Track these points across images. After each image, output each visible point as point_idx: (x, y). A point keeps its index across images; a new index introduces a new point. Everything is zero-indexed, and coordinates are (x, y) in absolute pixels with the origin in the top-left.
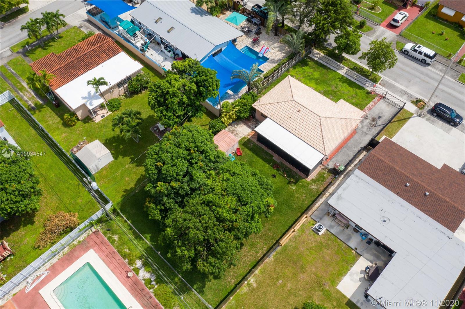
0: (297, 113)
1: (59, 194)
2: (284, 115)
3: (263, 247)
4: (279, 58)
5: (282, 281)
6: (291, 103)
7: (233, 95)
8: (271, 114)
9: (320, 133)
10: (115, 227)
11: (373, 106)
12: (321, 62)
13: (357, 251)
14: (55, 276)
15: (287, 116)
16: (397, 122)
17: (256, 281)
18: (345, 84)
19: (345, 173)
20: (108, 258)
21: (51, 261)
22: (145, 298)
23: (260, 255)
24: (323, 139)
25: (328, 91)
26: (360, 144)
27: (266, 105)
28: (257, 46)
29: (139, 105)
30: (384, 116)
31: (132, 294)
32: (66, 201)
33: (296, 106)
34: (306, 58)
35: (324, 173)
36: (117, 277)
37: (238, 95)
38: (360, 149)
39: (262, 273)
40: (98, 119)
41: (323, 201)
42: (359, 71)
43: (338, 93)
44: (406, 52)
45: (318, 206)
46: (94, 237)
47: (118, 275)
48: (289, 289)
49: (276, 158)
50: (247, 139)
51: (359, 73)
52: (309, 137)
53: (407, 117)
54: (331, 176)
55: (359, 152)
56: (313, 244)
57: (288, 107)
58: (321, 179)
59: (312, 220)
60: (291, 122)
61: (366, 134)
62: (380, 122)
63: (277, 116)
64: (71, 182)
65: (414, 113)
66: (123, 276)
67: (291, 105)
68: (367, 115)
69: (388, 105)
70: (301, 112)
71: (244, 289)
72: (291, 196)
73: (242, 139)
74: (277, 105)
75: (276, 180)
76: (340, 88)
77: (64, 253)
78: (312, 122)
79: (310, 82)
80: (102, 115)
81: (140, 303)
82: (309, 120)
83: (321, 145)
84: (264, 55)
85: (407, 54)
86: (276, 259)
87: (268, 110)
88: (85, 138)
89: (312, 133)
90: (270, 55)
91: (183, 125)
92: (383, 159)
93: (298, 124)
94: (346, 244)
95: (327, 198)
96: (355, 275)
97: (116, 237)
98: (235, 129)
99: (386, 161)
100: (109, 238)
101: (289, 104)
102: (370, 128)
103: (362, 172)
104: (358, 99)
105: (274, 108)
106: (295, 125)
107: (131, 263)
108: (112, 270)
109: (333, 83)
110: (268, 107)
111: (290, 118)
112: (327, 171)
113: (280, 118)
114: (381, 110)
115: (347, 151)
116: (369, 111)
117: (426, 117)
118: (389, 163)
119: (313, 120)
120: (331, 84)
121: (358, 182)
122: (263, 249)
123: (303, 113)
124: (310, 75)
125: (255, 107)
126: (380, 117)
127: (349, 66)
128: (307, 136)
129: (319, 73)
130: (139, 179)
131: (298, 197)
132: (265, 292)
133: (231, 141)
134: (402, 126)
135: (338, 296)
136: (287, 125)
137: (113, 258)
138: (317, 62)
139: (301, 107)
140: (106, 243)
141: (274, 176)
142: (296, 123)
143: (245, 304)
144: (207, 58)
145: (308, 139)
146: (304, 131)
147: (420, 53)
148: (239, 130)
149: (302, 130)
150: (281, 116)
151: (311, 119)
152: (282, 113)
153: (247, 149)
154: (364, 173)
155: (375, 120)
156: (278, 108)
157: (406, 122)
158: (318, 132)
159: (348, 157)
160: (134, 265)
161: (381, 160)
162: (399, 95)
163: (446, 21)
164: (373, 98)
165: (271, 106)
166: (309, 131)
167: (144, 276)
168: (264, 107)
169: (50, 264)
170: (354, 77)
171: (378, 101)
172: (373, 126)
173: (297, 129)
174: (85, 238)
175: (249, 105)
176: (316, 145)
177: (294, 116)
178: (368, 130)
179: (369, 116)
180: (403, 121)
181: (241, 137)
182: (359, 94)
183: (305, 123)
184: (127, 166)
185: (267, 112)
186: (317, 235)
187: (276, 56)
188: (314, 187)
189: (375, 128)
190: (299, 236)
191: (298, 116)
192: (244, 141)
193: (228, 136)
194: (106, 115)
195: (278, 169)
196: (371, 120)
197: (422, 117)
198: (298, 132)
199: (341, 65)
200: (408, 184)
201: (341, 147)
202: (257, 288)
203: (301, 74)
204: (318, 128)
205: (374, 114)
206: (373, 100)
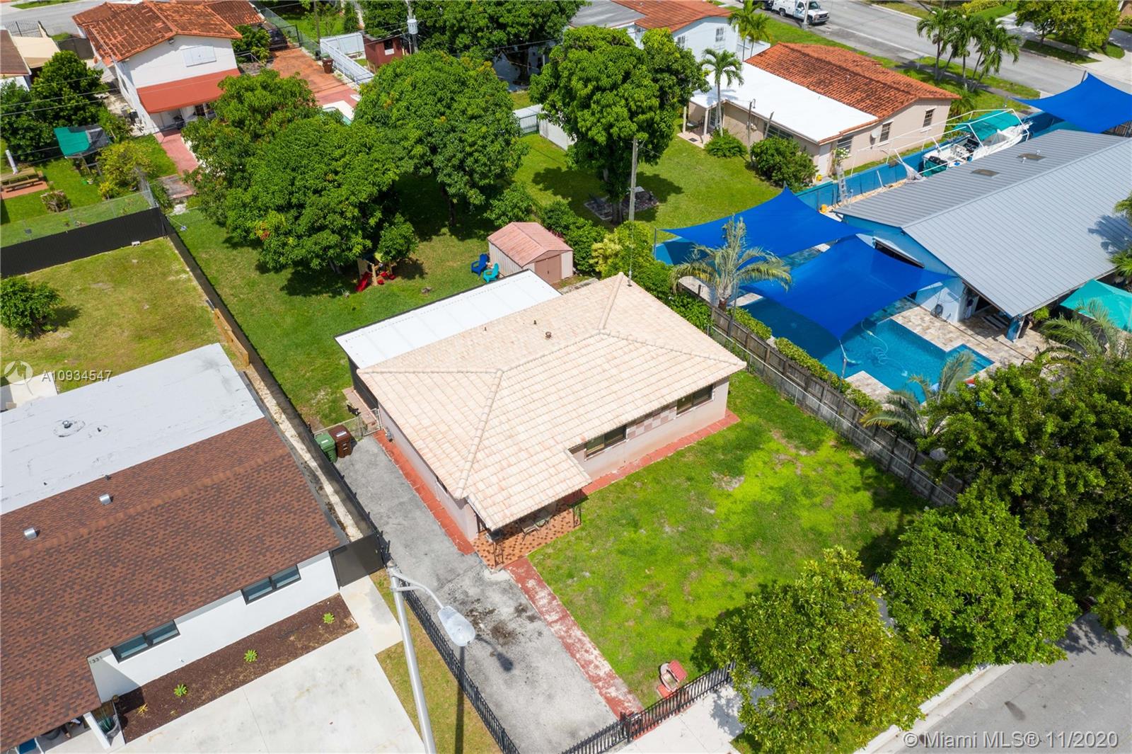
0: (544, 334)
2: (555, 314)
5: (145, 308)
9: (446, 370)
11: (585, 665)
15: (544, 318)
16: (453, 718)
17: (178, 281)
19: (319, 473)
24: (421, 373)
30: (509, 683)
39: (187, 289)
45: (260, 392)
57: (579, 322)
63: (558, 305)
67: (581, 326)
68: (537, 625)
69: (573, 734)
71: (178, 265)
80: (698, 139)
82: (503, 351)
93: (505, 334)
101: (586, 324)
102: (463, 603)
104: (639, 620)
105: (588, 303)
111: (535, 324)
113: (548, 310)
116: (561, 638)
119: (500, 358)
126: (507, 665)
136: (512, 320)
142: (508, 332)
150: (553, 311)
151: (505, 356)
152: (562, 311)
155: (501, 640)
156: (585, 307)
158: (452, 366)
166: (465, 350)
171: (612, 702)
172: (469, 619)
177: (535, 330)
178: (460, 596)
179: (530, 626)
183: (496, 345)
191: (530, 335)
194: (698, 143)
196: (503, 622)
204: (462, 366)
205: (537, 650)
206: (619, 681)
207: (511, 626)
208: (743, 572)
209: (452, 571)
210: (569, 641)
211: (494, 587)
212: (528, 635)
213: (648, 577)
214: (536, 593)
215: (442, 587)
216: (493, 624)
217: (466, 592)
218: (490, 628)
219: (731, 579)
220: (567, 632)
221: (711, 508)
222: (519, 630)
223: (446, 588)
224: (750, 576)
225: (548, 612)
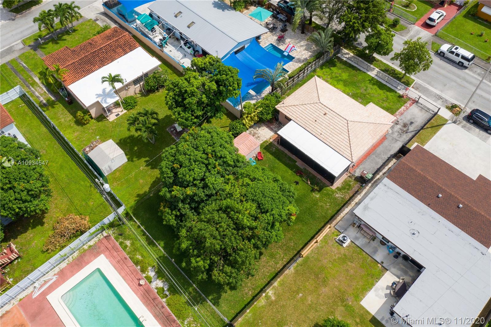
0: (323, 116)
1: (70, 196)
2: (309, 117)
3: (283, 258)
4: (305, 58)
5: (302, 294)
6: (317, 105)
7: (256, 96)
8: (295, 117)
9: (348, 138)
10: (127, 232)
11: (404, 111)
12: (350, 62)
13: (384, 265)
14: (64, 281)
15: (312, 120)
16: (430, 129)
17: (275, 293)
18: (375, 87)
19: (373, 182)
20: (119, 265)
21: (59, 265)
22: (157, 307)
23: (280, 266)
24: (350, 144)
25: (357, 94)
26: (390, 151)
27: (290, 107)
28: (282, 44)
29: (156, 104)
30: (417, 122)
31: (144, 303)
32: (77, 203)
33: (322, 109)
34: (335, 58)
35: (350, 181)
36: (129, 285)
37: (260, 95)
38: (389, 156)
39: (281, 285)
40: (112, 118)
41: (348, 211)
42: (390, 73)
43: (368, 96)
44: (442, 54)
45: (343, 216)
46: (105, 241)
47: (130, 282)
48: (310, 303)
49: (299, 163)
50: (269, 142)
51: (391, 75)
52: (335, 142)
53: (441, 124)
54: (357, 184)
55: (389, 160)
56: (337, 256)
57: (314, 109)
58: (347, 187)
59: (336, 231)
60: (316, 125)
61: (397, 140)
62: (411, 128)
63: (302, 119)
64: (82, 183)
65: (448, 119)
66: (135, 284)
67: (317, 108)
68: (398, 120)
69: (421, 110)
70: (327, 115)
71: (261, 302)
72: (315, 205)
73: (263, 142)
74: (302, 107)
75: (299, 187)
76: (369, 91)
77: (74, 258)
78: (339, 126)
79: (338, 83)
80: (116, 113)
81: (151, 312)
82: (336, 124)
83: (348, 151)
84: (290, 54)
85: (443, 56)
86: (297, 271)
87: (293, 112)
88: (98, 137)
89: (338, 138)
90: (296, 54)
91: (201, 127)
92: (414, 167)
93: (323, 128)
94: (372, 257)
95: (353, 207)
96: (381, 290)
97: (128, 243)
98: (257, 132)
99: (417, 169)
100: (121, 244)
101: (315, 107)
102: (401, 135)
103: (392, 181)
104: (389, 103)
105: (299, 111)
106: (321, 129)
107: (143, 270)
108: (123, 278)
109: (363, 85)
110: (292, 109)
111: (316, 121)
112: (353, 179)
113: (305, 121)
114: (413, 115)
115: (376, 158)
116: (400, 115)
117: (462, 124)
118: (420, 172)
119: (340, 124)
120: (360, 86)
121: (386, 192)
122: (282, 260)
123: (329, 116)
124: (338, 76)
125: (278, 109)
126: (412, 123)
127: (380, 67)
128: (333, 141)
129: (347, 74)
130: (154, 182)
131: (321, 206)
132: (283, 306)
133: (252, 145)
134: (435, 133)
135: (362, 312)
136: (312, 129)
137: (125, 265)
138: (345, 63)
139: (328, 109)
140: (117, 248)
141: (297, 183)
142: (322, 127)
143: (263, 318)
144: (229, 55)
145: (334, 144)
146: (331, 136)
147: (458, 55)
148: (261, 132)
149: (329, 134)
150: (306, 119)
151: (338, 123)
152: (307, 116)
153: (269, 154)
154: (393, 182)
155: (407, 125)
156: (303, 110)
157: (440, 128)
158: (345, 137)
159: (377, 164)
160: (146, 273)
161: (412, 169)
162: (434, 99)
163: (486, 21)
164: (406, 102)
165: (295, 108)
166: (335, 136)
167: (157, 285)
168: (288, 109)
169: (58, 269)
170: (385, 79)
171: (411, 105)
172: (404, 132)
173: (323, 134)
174: (96, 242)
175: (272, 107)
176: (343, 151)
177: (321, 120)
178: (399, 136)
179: (400, 121)
180: (437, 127)
181: (262, 140)
182: (390, 97)
183: (332, 127)
184: (141, 168)
185: (291, 114)
186: (341, 247)
187: (302, 55)
188: (339, 195)
189: (407, 134)
190: (322, 247)
191: (325, 119)
192: (266, 145)
193: (249, 139)
194: (121, 114)
195: (301, 176)
196: (402, 126)
197: (457, 123)
198: (324, 137)
199: (372, 66)
200: (440, 195)
201: (370, 154)
202: (276, 301)
203: (329, 75)
204: (345, 133)
205: (405, 119)
206: (405, 105)
207: (402, 124)
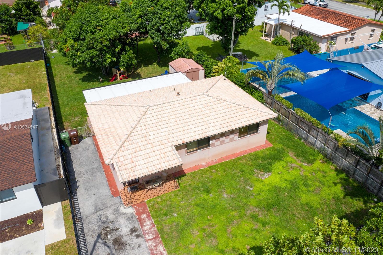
61: (97, 210)
68: (140, 240)
80: (267, 39)
116: (151, 250)
179: (136, 241)
196: (121, 236)
207: (125, 239)
208: (264, 224)
209: (104, 204)
210: (155, 252)
211: (123, 216)
212: (133, 245)
213: (208, 220)
214: (145, 222)
215: (96, 213)
216: (115, 237)
217: (107, 217)
218: (113, 238)
219: (256, 227)
220: (155, 247)
221: (252, 187)
222: (128, 242)
223: (98, 213)
224: (267, 227)
225: (148, 233)
